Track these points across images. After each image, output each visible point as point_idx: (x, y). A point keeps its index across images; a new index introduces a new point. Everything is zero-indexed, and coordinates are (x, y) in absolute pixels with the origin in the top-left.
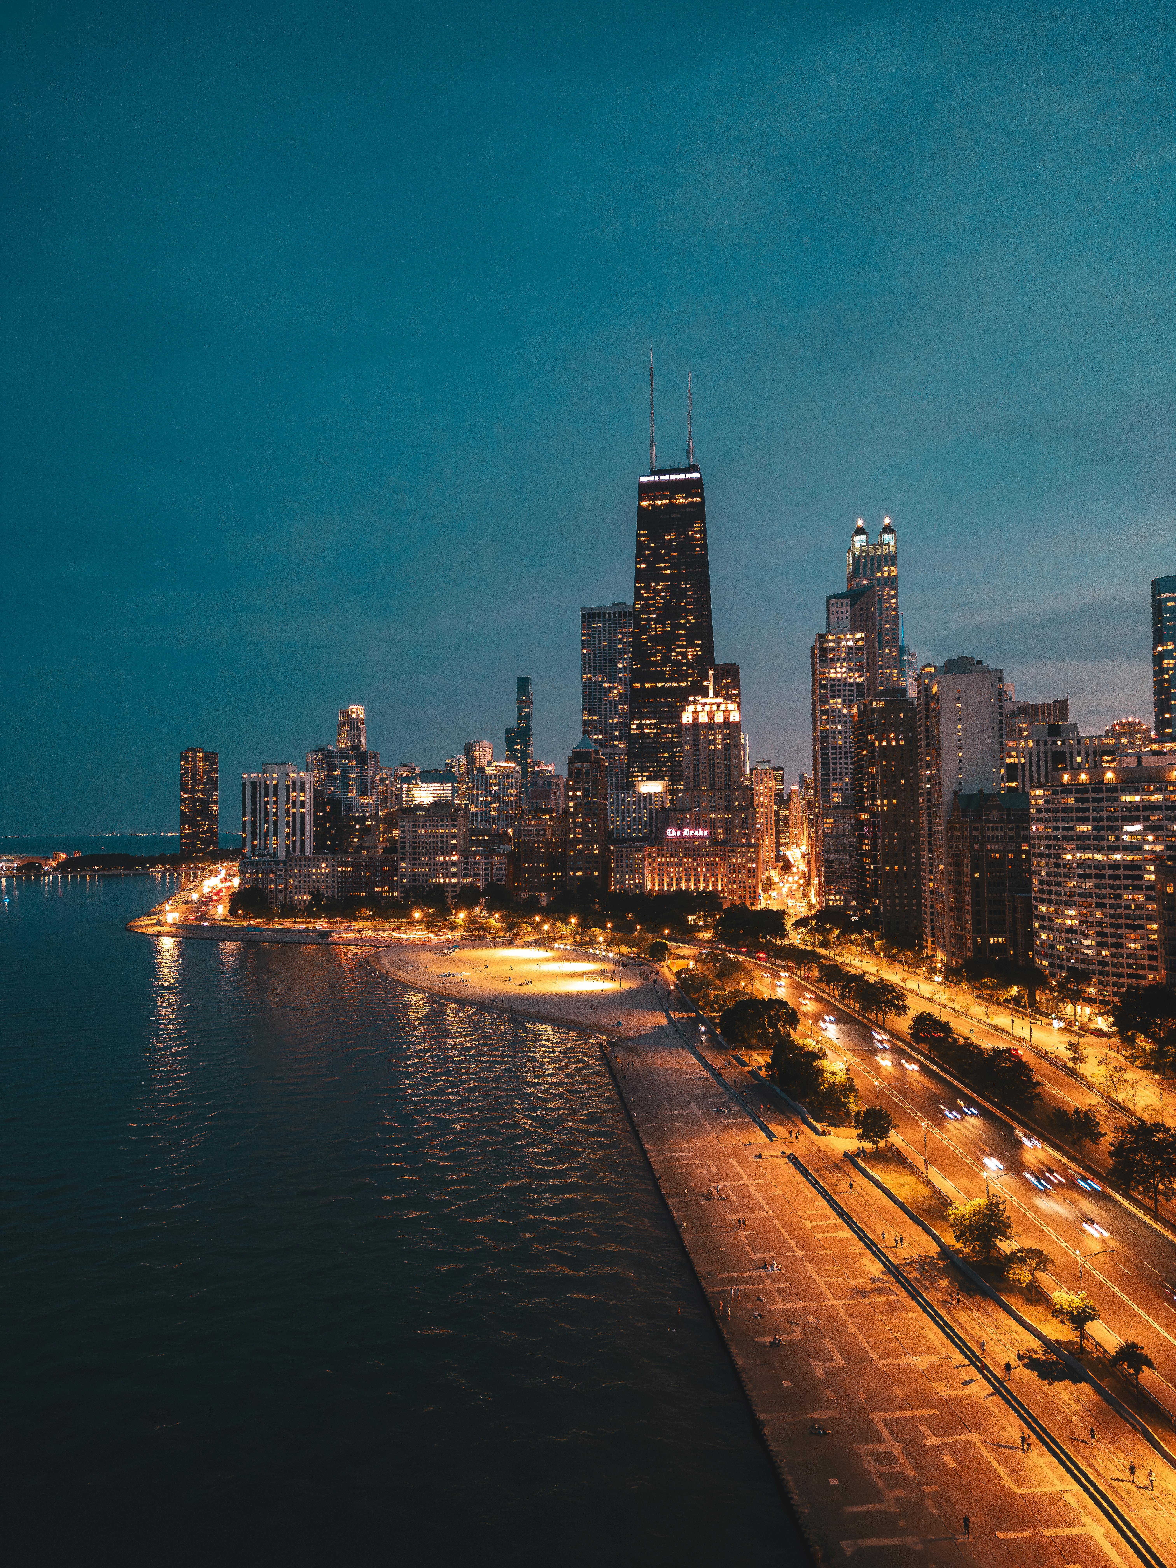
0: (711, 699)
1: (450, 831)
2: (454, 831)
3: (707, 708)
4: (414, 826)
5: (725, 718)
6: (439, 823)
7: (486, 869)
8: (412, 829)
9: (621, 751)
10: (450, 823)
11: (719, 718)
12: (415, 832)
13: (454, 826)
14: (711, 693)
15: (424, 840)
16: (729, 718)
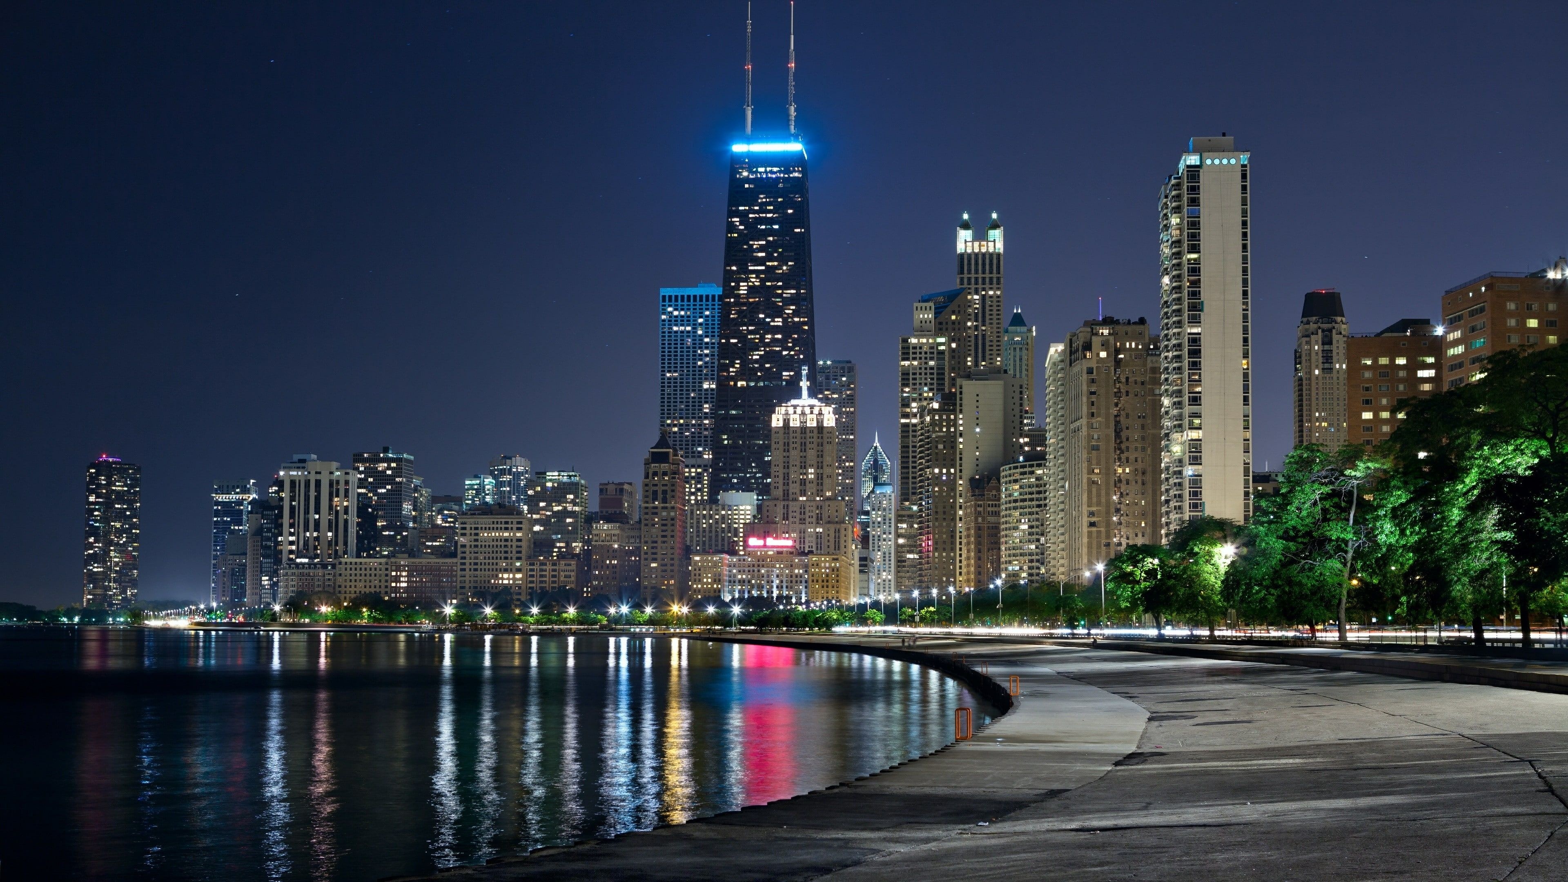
0: (805, 400)
1: (515, 534)
2: (519, 535)
3: (799, 410)
4: (476, 529)
5: (818, 422)
6: (503, 526)
7: (554, 576)
8: (473, 532)
9: (706, 463)
10: (515, 526)
11: (812, 423)
12: (477, 534)
13: (519, 529)
14: (805, 393)
15: (487, 544)
16: (822, 422)
